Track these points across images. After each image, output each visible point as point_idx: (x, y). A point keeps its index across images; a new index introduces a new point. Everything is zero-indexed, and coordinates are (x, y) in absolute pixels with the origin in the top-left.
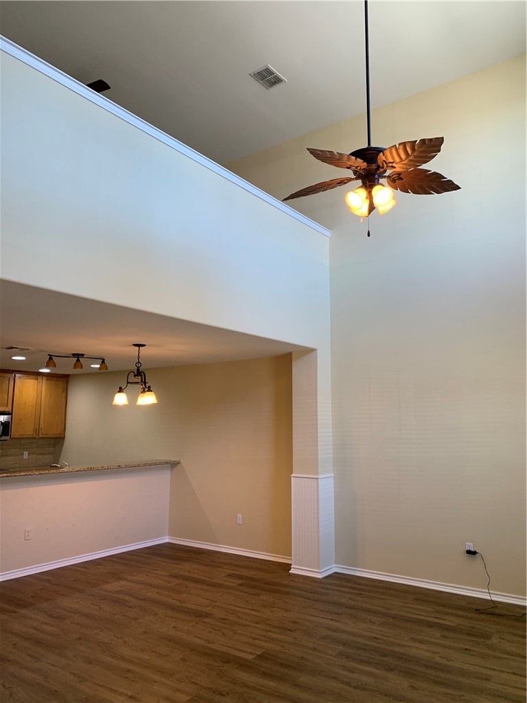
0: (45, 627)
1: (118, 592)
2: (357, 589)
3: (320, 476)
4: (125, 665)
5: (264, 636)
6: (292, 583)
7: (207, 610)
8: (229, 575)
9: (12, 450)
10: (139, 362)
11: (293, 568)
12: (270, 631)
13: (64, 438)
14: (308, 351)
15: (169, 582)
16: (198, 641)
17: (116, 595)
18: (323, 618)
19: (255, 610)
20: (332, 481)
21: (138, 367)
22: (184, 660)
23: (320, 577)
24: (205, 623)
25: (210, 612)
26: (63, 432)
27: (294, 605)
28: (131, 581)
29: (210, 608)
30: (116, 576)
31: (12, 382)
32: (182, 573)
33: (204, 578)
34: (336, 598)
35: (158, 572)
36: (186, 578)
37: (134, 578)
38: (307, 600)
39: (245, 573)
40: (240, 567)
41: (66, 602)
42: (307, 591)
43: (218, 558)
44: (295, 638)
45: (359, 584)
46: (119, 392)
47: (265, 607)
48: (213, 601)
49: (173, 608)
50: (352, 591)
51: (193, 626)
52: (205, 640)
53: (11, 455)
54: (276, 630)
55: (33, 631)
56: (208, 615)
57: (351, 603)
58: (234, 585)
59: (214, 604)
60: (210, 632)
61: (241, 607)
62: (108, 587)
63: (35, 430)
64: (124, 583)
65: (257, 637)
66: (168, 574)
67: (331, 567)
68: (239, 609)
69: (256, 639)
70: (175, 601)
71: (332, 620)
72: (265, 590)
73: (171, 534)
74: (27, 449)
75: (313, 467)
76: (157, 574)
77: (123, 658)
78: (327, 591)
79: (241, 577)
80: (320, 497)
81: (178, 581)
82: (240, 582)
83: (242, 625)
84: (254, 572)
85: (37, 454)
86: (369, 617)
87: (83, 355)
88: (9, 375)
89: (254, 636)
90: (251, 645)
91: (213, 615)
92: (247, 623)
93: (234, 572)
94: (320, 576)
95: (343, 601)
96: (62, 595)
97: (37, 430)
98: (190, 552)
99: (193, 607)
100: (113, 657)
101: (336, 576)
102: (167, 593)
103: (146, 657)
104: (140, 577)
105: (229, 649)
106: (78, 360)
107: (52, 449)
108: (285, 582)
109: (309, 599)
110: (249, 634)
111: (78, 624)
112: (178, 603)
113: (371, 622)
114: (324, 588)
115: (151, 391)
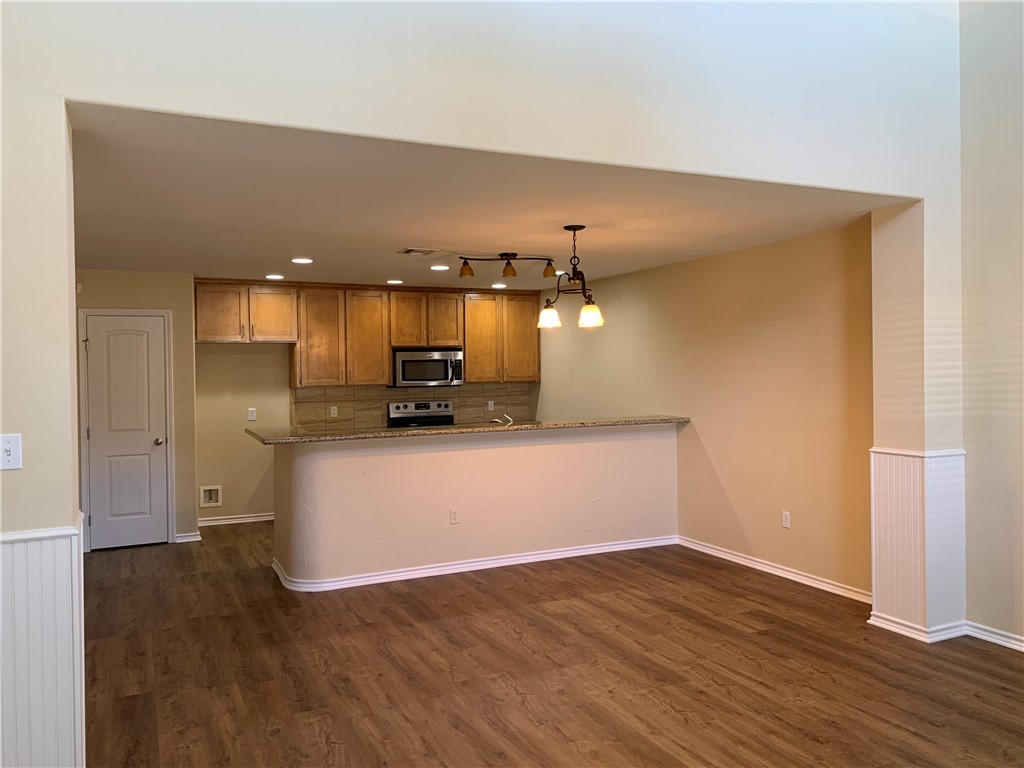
0: (434, 657)
1: (558, 616)
2: (1000, 677)
3: (927, 453)
4: (502, 743)
5: (759, 741)
6: (863, 645)
7: (680, 670)
8: (752, 614)
9: (473, 399)
10: (575, 257)
11: (875, 616)
12: (774, 733)
13: (539, 382)
14: (905, 206)
15: (644, 611)
16: (636, 724)
17: (552, 621)
18: (898, 727)
19: (767, 686)
20: (961, 462)
21: (575, 265)
22: (595, 755)
23: (928, 641)
24: (666, 693)
25: (686, 675)
26: (536, 374)
27: (849, 688)
28: (588, 601)
29: (688, 668)
30: (571, 590)
31: (461, 305)
32: (672, 598)
33: (705, 612)
34: (945, 689)
35: (637, 592)
36: (675, 609)
37: (595, 596)
38: (880, 684)
39: (781, 611)
40: (775, 599)
41: (483, 623)
42: (887, 666)
43: (747, 579)
44: (818, 758)
45: (1011, 668)
46: (546, 307)
47: (788, 682)
48: (699, 656)
49: (626, 656)
50: (990, 680)
51: (644, 695)
52: (648, 726)
53: (471, 406)
54: (787, 734)
55: (415, 658)
56: (679, 680)
57: (975, 704)
58: (751, 631)
59: (698, 661)
60: (666, 712)
61: (742, 675)
62: (551, 606)
63: (498, 371)
64: (575, 602)
65: (745, 738)
66: (650, 597)
67: (958, 623)
68: (737, 678)
69: (741, 743)
70: (636, 645)
71: (915, 734)
72: (805, 650)
73: (682, 532)
74: (492, 397)
75: (914, 433)
76: (633, 595)
77: (505, 731)
78: (933, 672)
79: (769, 619)
80: (927, 492)
81: (660, 611)
82: (761, 627)
83: (728, 710)
84: (798, 614)
85: (507, 404)
86: (1006, 744)
87: (514, 256)
88: (455, 296)
89: (739, 735)
90: (726, 752)
91: (687, 680)
92: (740, 709)
93: (765, 609)
94: (928, 639)
95: (958, 698)
96: (482, 609)
97: (500, 371)
98: (704, 564)
99: (661, 661)
100: (492, 724)
101: (966, 644)
102: (631, 629)
103: (541, 736)
104: (604, 597)
105: (682, 752)
106: (509, 264)
107: (527, 397)
108: (850, 641)
109: (884, 681)
110: (732, 731)
111: (477, 659)
112: (639, 649)
113: (1005, 755)
114: (925, 664)
115: (593, 303)
